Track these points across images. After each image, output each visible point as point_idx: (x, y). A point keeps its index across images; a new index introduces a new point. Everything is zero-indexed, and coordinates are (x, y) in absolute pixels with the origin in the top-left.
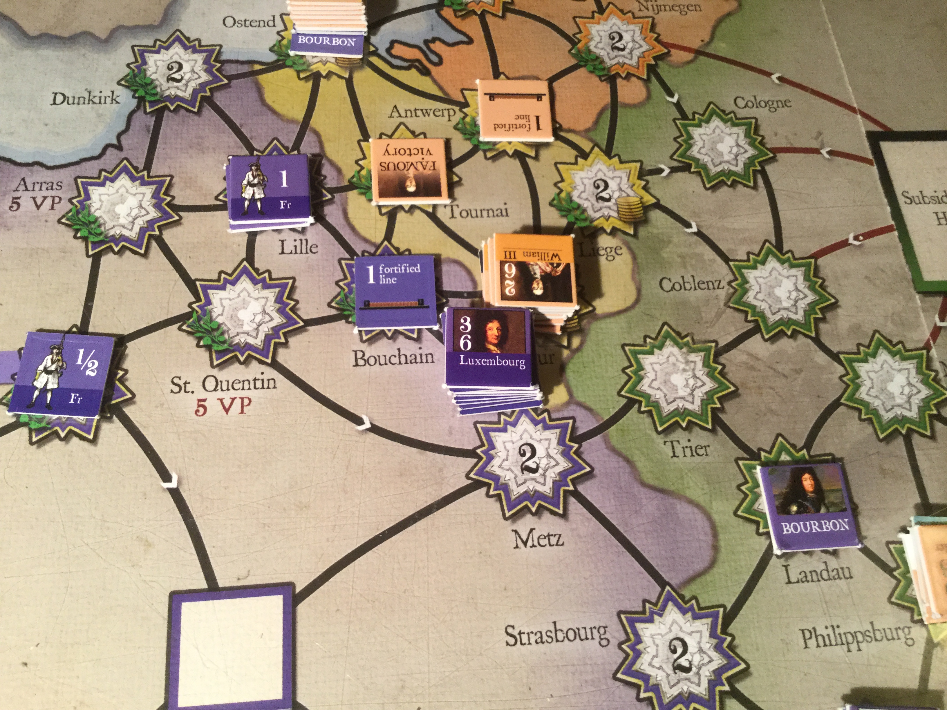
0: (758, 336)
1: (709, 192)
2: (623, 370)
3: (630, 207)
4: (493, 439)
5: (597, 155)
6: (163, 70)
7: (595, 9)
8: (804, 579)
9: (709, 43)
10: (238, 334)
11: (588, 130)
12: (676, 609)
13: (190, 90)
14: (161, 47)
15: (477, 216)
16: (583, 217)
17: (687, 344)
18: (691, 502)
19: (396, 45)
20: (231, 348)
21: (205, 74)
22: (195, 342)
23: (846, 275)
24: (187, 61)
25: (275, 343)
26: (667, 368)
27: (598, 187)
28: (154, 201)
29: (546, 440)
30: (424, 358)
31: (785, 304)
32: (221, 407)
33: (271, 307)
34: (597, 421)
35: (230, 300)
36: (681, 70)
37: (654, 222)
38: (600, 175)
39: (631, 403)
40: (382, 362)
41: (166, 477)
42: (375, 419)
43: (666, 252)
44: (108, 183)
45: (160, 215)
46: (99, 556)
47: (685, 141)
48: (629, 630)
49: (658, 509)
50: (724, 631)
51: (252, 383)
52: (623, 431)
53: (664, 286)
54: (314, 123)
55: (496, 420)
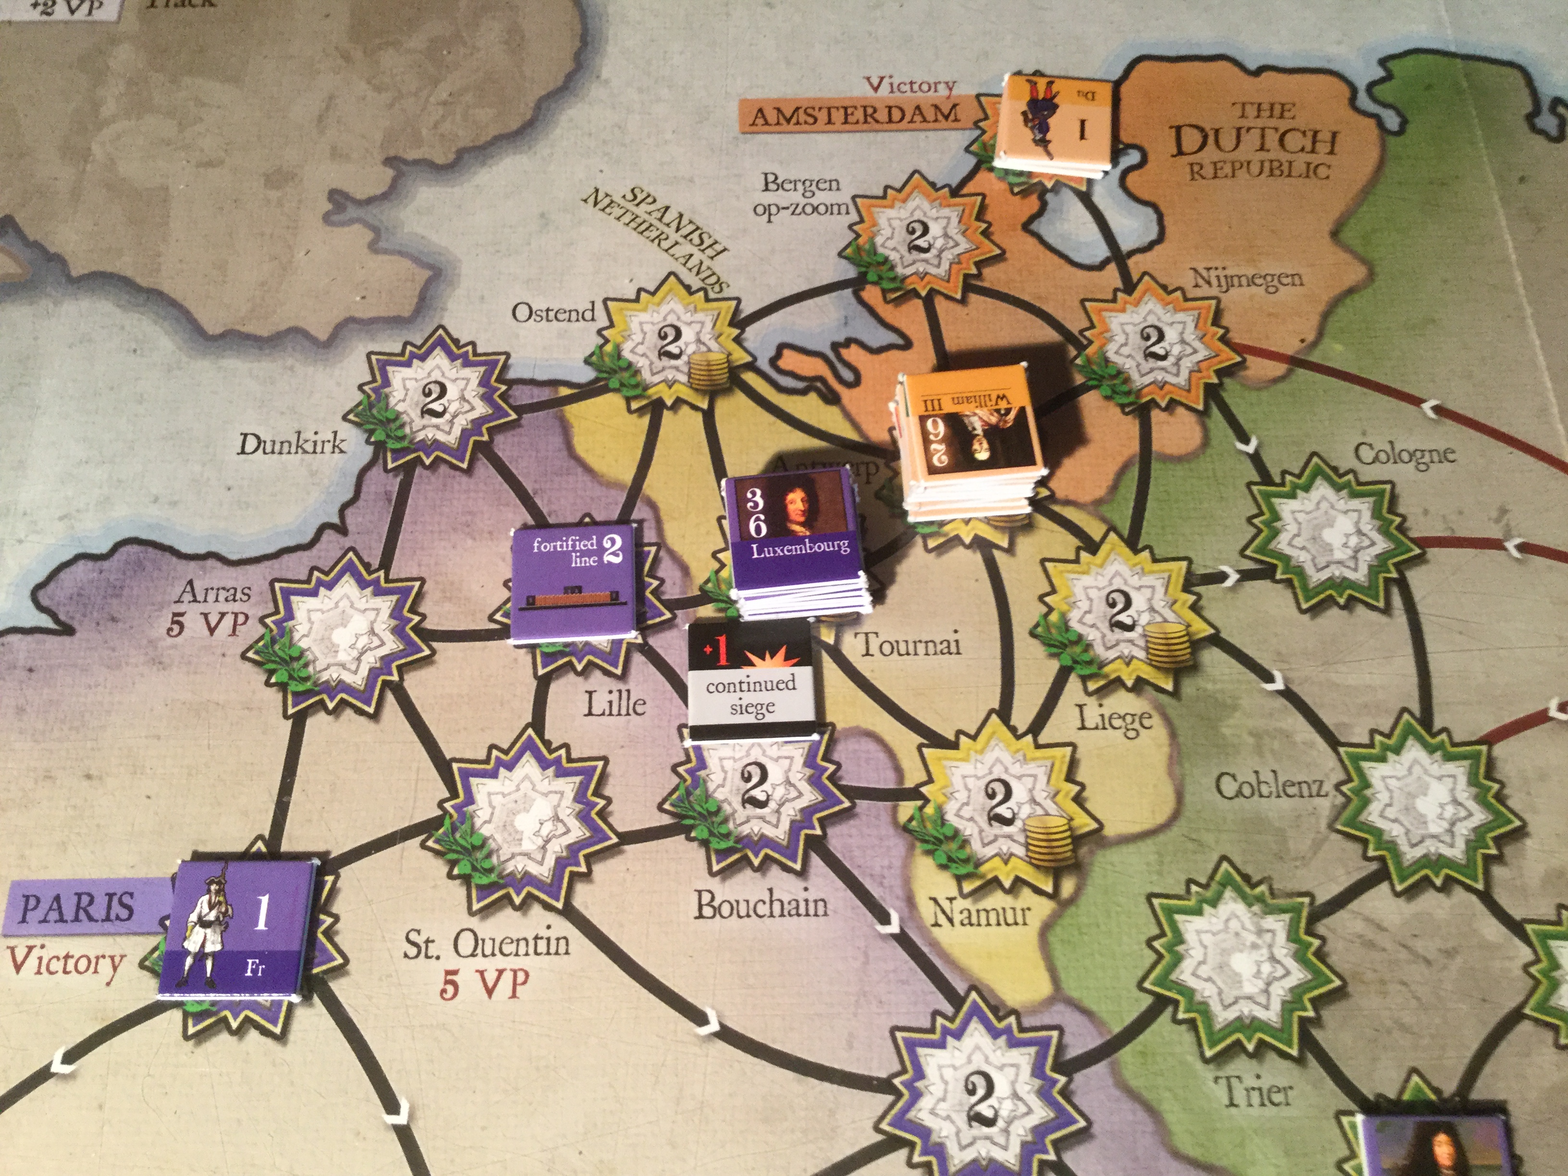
0: (1385, 887)
1: (1306, 617)
2: (1149, 943)
3: (1168, 642)
4: (922, 1060)
5: (1113, 547)
6: (416, 396)
7: (1119, 284)
9: (1315, 344)
10: (513, 856)
11: (1098, 502)
13: (457, 432)
14: (413, 356)
15: (908, 654)
16: (1086, 657)
17: (1260, 899)
19: (786, 352)
20: (502, 881)
21: (481, 403)
22: (445, 869)
23: (1543, 775)
24: (454, 381)
25: (571, 873)
26: (1225, 941)
27: (1113, 605)
28: (393, 623)
29: (1012, 1065)
30: (812, 906)
31: (1434, 828)
32: (481, 984)
33: (568, 808)
34: (1101, 1034)
35: (504, 795)
36: (1264, 395)
37: (1209, 670)
38: (1118, 584)
39: (1160, 1004)
40: (743, 912)
41: (392, 1106)
42: (727, 1013)
43: (1228, 726)
44: (322, 590)
45: (402, 647)
47: (1268, 524)
51: (532, 943)
52: (1143, 1054)
53: (1223, 787)
54: (650, 487)
55: (927, 1024)
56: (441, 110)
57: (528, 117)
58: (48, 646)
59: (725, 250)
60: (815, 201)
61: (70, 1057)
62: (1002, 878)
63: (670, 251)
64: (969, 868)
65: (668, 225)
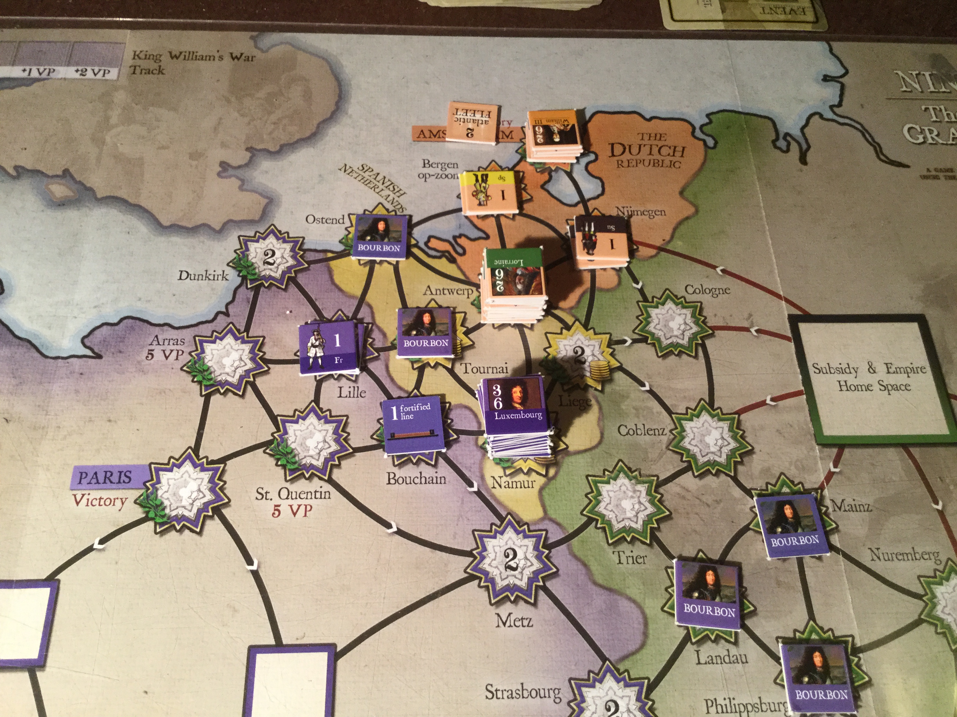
0: (690, 473)
1: (660, 359)
2: (586, 495)
3: (600, 369)
4: (486, 543)
5: (577, 328)
6: (261, 255)
7: (584, 213)
8: (711, 662)
9: (669, 242)
10: (305, 457)
11: (572, 308)
12: (612, 678)
13: (280, 272)
14: (260, 237)
15: (484, 373)
16: (564, 375)
17: (635, 478)
18: (630, 599)
19: (432, 240)
20: (300, 468)
21: (291, 259)
22: (275, 462)
23: (762, 428)
24: (279, 249)
25: (331, 464)
26: (619, 495)
27: (576, 353)
28: (251, 355)
29: (525, 546)
30: (439, 479)
31: (713, 449)
32: (291, 511)
33: (330, 437)
34: (564, 533)
35: (301, 431)
36: (646, 263)
37: (617, 381)
38: (579, 344)
39: (590, 521)
40: (408, 482)
41: (250, 562)
42: (401, 524)
43: (624, 405)
44: (218, 341)
45: (254, 366)
46: (200, 616)
47: (645, 319)
48: (576, 692)
49: (605, 602)
50: (647, 697)
51: (313, 494)
52: (583, 542)
53: (621, 431)
54: (369, 298)
55: (489, 529)
56: (273, 126)
57: (314, 131)
58: (89, 363)
59: (405, 193)
60: (446, 173)
61: (102, 542)
62: (523, 468)
63: (380, 193)
64: (509, 464)
65: (378, 182)
